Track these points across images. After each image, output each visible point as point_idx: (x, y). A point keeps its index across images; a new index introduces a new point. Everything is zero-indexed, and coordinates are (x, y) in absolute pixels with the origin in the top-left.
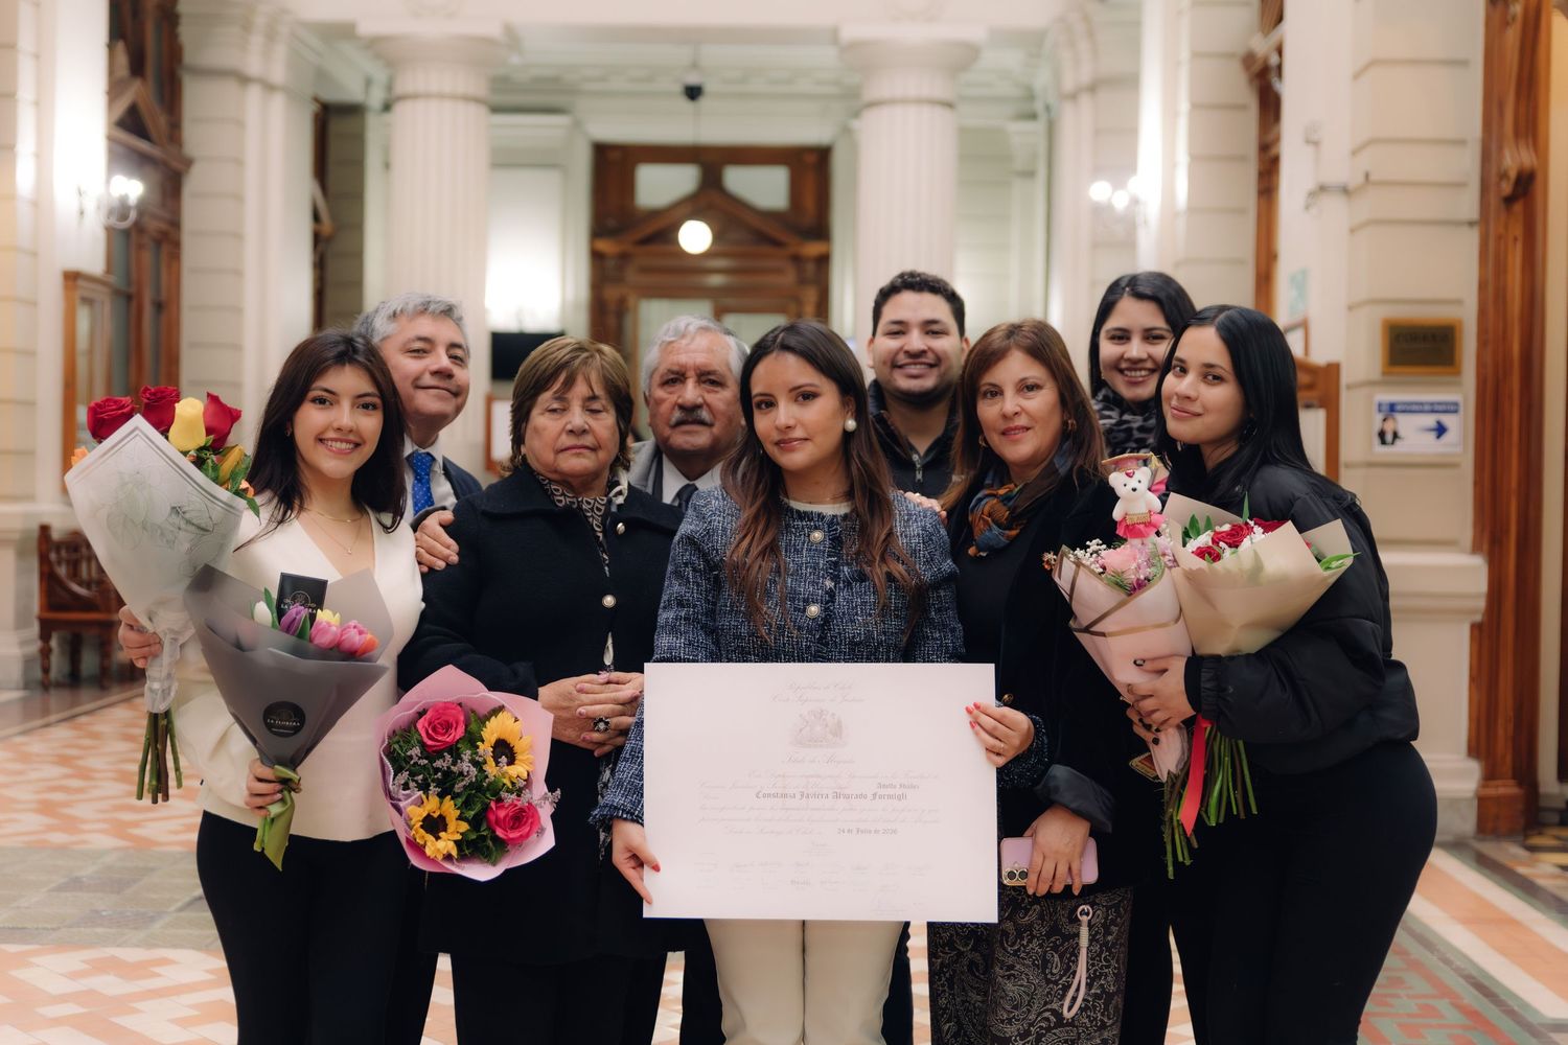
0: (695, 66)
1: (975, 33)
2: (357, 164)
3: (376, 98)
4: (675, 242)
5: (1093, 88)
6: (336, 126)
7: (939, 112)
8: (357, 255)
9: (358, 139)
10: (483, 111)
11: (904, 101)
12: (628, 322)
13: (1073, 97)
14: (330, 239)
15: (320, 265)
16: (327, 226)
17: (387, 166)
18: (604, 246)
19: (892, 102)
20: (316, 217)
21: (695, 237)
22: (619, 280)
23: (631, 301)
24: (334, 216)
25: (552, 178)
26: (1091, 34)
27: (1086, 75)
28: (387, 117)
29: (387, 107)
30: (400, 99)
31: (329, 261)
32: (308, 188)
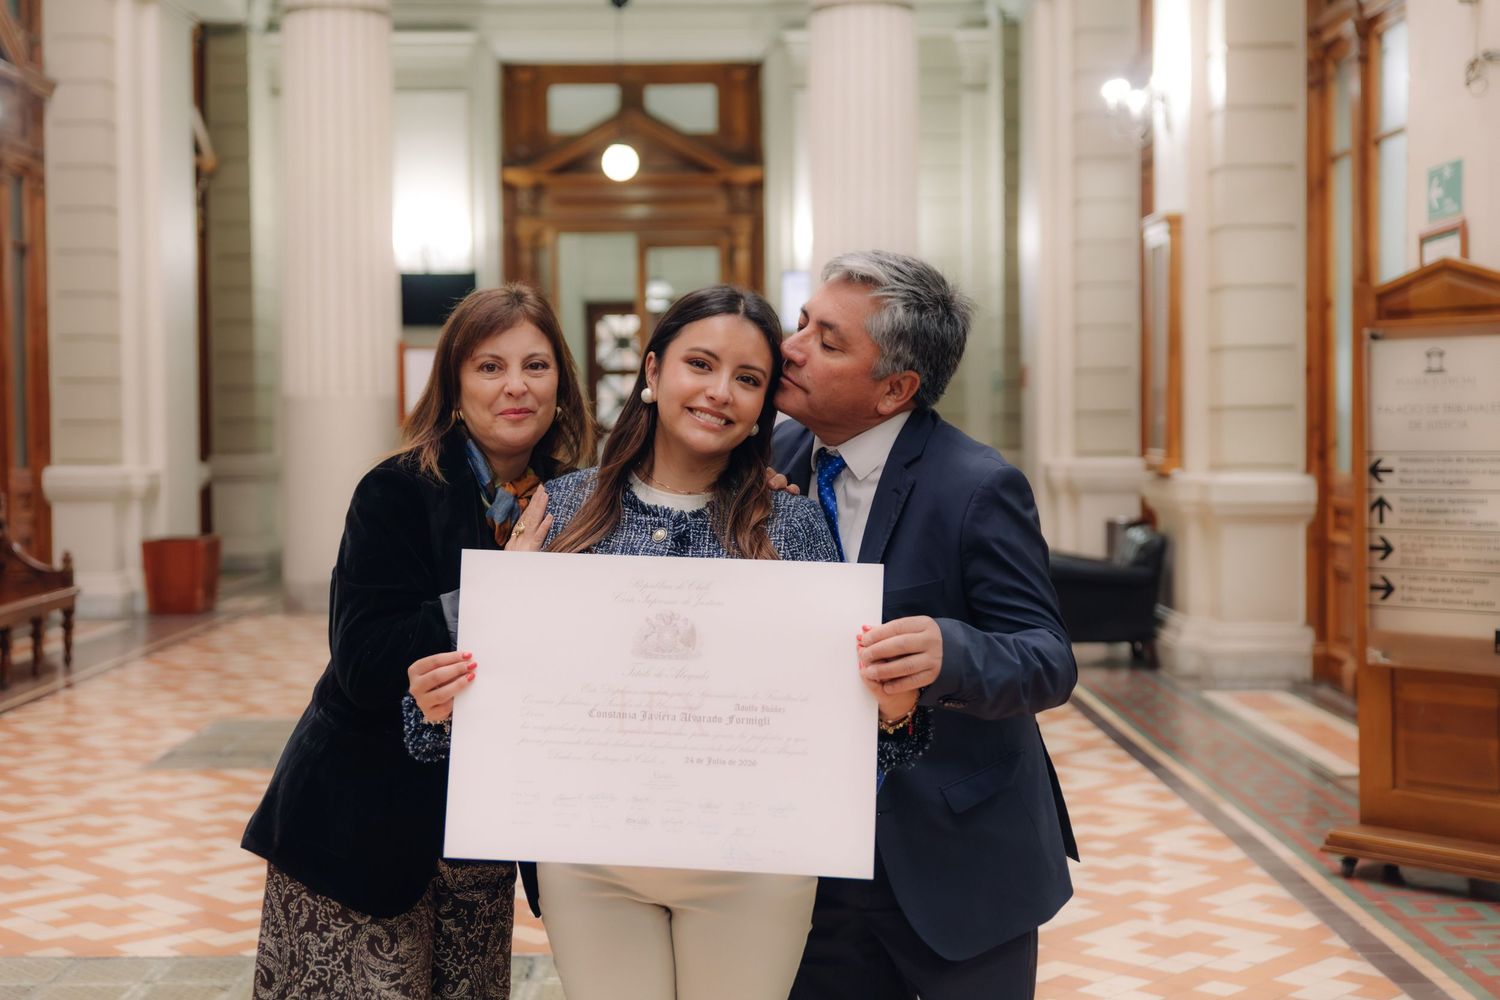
2: (241, 89)
3: (259, 16)
4: (600, 170)
6: (215, 47)
7: (896, 13)
8: (243, 192)
9: (241, 62)
10: (377, 26)
12: (545, 259)
14: (212, 175)
15: (203, 202)
16: (209, 159)
17: (275, 91)
18: (518, 177)
20: (197, 150)
21: (620, 163)
22: (535, 213)
23: (548, 236)
24: (216, 146)
25: (456, 102)
28: (273, 38)
29: (272, 27)
30: (290, 10)
31: (213, 202)
32: (187, 116)
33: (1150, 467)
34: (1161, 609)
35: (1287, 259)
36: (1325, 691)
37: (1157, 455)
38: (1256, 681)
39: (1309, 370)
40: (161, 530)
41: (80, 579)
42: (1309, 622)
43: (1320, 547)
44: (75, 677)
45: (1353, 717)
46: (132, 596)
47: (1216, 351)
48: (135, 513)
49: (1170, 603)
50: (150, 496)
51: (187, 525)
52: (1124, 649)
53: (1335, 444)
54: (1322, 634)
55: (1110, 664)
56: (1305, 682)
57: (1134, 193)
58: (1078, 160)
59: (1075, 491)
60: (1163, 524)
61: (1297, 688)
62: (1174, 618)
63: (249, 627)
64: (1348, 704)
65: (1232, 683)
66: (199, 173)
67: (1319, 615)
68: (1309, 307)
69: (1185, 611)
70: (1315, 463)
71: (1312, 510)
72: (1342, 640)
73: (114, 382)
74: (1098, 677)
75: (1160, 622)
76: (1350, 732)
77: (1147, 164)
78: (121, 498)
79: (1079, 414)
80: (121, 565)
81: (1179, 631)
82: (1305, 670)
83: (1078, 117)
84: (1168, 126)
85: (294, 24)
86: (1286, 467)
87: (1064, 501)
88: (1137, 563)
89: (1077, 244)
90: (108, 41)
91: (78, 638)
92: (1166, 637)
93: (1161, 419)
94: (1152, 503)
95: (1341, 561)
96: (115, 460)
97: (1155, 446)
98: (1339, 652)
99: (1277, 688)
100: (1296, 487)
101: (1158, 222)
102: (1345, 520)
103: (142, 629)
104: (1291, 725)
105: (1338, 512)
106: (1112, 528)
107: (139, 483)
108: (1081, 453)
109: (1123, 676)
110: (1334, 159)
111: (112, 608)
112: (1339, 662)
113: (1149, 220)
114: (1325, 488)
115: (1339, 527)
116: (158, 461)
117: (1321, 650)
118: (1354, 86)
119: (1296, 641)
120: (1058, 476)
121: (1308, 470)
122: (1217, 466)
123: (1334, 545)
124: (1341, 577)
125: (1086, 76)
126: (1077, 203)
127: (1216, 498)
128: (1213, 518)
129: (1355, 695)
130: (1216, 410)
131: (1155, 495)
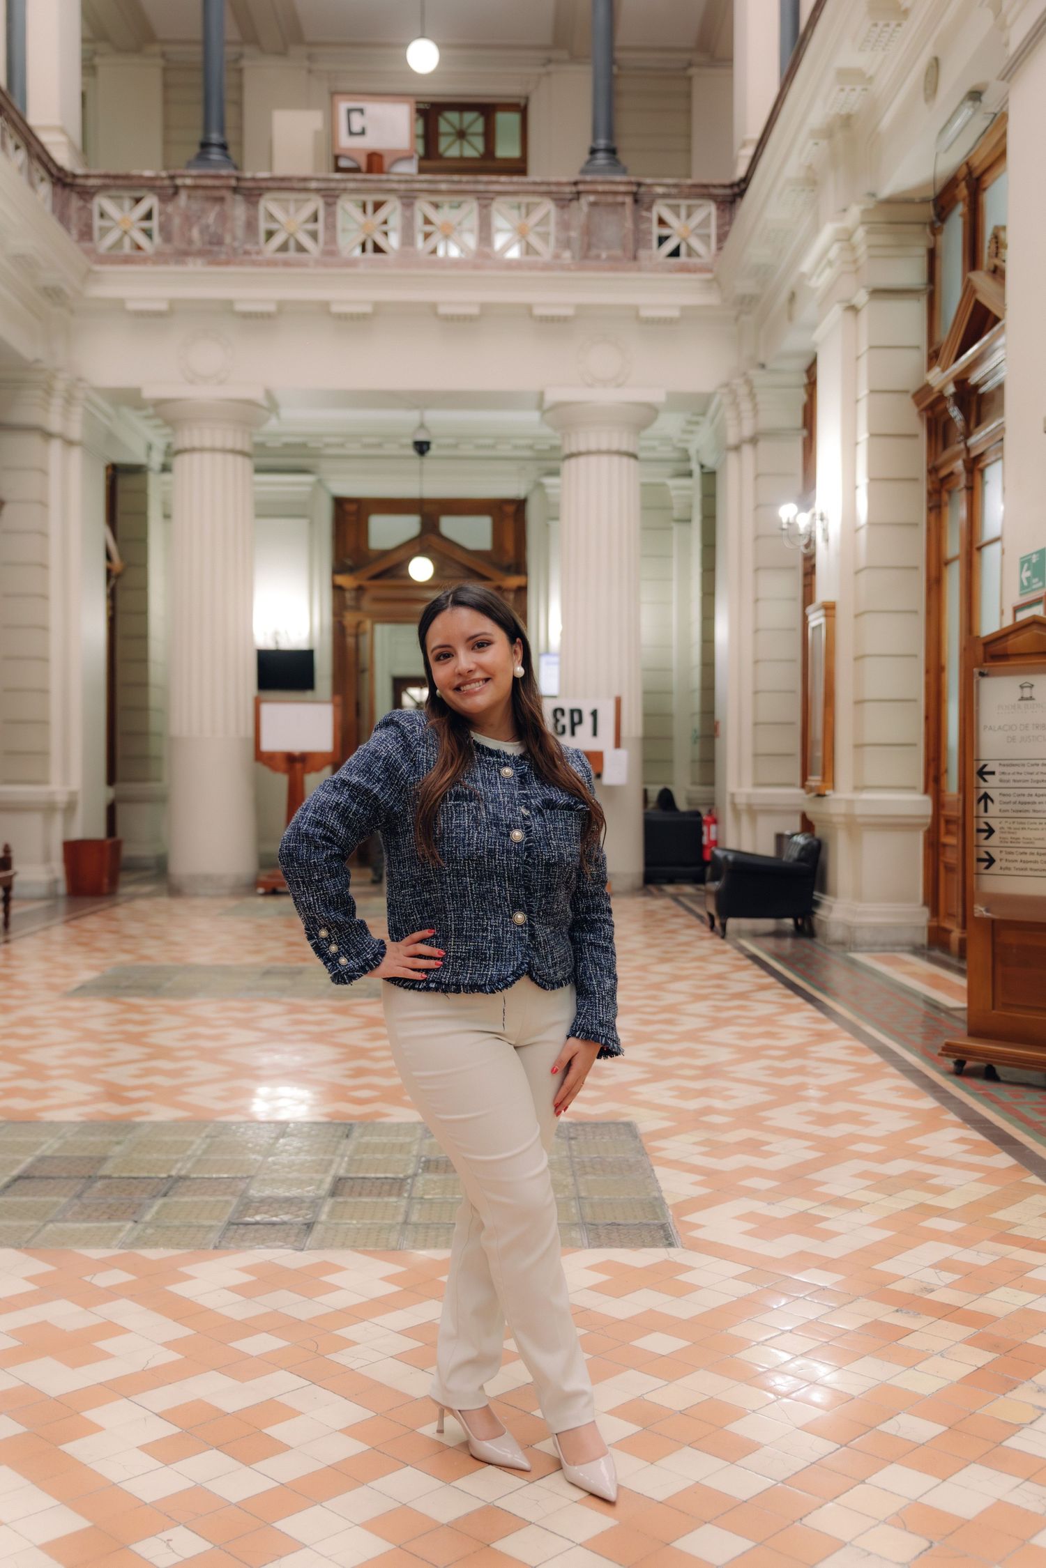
0: (422, 426)
1: (656, 396)
2: (142, 512)
3: (156, 460)
4: (406, 574)
5: (754, 440)
6: (122, 482)
7: (625, 460)
8: (143, 589)
9: (142, 493)
10: (245, 465)
11: (599, 452)
12: (365, 642)
13: (737, 448)
14: (119, 576)
15: (112, 596)
16: (117, 563)
19: (588, 453)
20: (109, 557)
21: (421, 569)
22: (356, 608)
23: (367, 625)
24: (123, 556)
25: (301, 526)
26: (752, 395)
27: (747, 431)
28: (165, 476)
29: (166, 468)
30: (179, 452)
31: (119, 593)
32: (102, 531)
33: (810, 790)
34: (816, 894)
35: (913, 637)
36: (937, 953)
37: (814, 780)
38: (887, 946)
39: (927, 718)
40: (77, 833)
41: (16, 867)
42: (925, 903)
43: (933, 846)
44: (11, 936)
45: (961, 972)
46: (56, 881)
47: (859, 702)
48: (58, 820)
49: (823, 889)
50: (70, 808)
51: (97, 831)
52: (789, 922)
53: (946, 771)
54: (935, 912)
55: (778, 934)
56: (923, 946)
57: (799, 592)
58: (757, 570)
59: (754, 812)
60: (819, 832)
61: (917, 951)
62: (827, 900)
63: (141, 905)
64: (954, 961)
65: (871, 947)
66: (109, 572)
67: (933, 898)
68: (927, 672)
69: (835, 895)
70: (931, 789)
71: (929, 820)
72: (950, 916)
73: (45, 723)
74: (770, 943)
75: (817, 904)
76: (962, 982)
77: (809, 571)
78: (48, 809)
79: (756, 755)
80: (47, 859)
81: (830, 908)
82: (922, 938)
83: (757, 538)
84: (827, 540)
85: (180, 463)
86: (912, 788)
87: (745, 819)
88: (800, 859)
89: (756, 631)
90: (44, 472)
91: (16, 909)
92: (821, 913)
93: (818, 753)
94: (809, 816)
95: (952, 857)
96: (44, 781)
97: (811, 775)
98: (947, 924)
99: (902, 951)
100: (918, 804)
101: (818, 609)
102: (953, 828)
103: (62, 905)
104: (914, 975)
105: (948, 822)
106: (780, 838)
107: (61, 799)
108: (757, 785)
109: (787, 943)
110: (947, 563)
111: (41, 891)
112: (949, 932)
113: (810, 609)
114: (938, 804)
115: (948, 833)
116: (76, 783)
117: (935, 924)
118: (963, 513)
119: (917, 916)
120: (741, 800)
121: (926, 791)
122: (858, 788)
123: (945, 845)
124: (949, 869)
125: (763, 507)
126: (757, 601)
127: (858, 810)
128: (855, 826)
129: (962, 955)
130: (859, 746)
131: (812, 809)
